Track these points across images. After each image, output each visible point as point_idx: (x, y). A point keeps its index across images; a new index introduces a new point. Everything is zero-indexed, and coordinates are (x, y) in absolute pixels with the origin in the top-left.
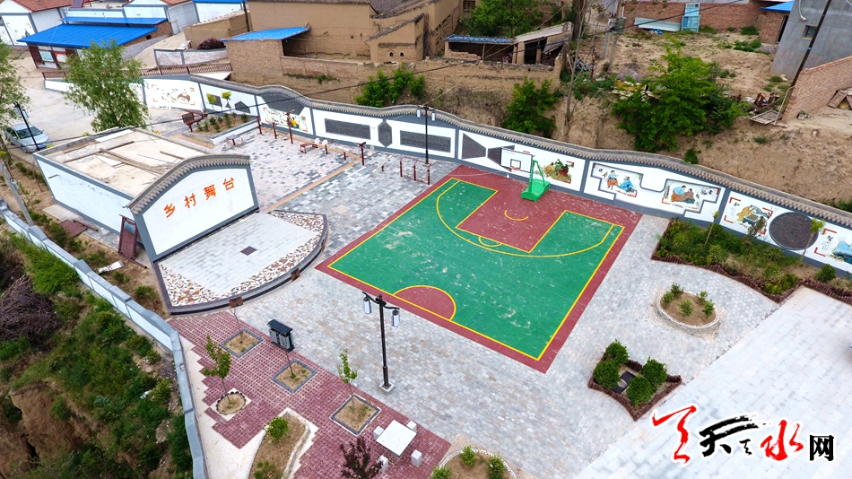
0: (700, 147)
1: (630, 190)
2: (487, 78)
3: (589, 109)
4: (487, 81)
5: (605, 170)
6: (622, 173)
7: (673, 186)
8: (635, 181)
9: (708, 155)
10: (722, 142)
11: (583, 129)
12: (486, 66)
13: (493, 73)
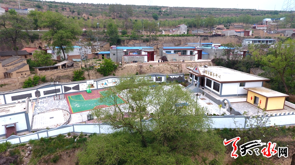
0: (114, 73)
1: (106, 84)
2: (64, 72)
3: (92, 72)
4: (64, 73)
5: (101, 82)
6: (104, 82)
7: (113, 81)
8: (107, 82)
9: (116, 74)
10: (117, 71)
11: (93, 76)
12: (63, 70)
13: (65, 71)
